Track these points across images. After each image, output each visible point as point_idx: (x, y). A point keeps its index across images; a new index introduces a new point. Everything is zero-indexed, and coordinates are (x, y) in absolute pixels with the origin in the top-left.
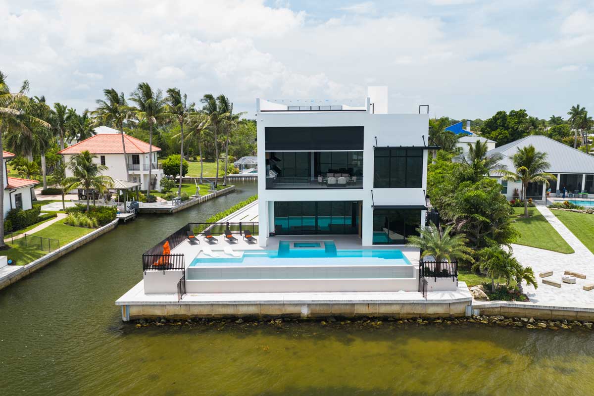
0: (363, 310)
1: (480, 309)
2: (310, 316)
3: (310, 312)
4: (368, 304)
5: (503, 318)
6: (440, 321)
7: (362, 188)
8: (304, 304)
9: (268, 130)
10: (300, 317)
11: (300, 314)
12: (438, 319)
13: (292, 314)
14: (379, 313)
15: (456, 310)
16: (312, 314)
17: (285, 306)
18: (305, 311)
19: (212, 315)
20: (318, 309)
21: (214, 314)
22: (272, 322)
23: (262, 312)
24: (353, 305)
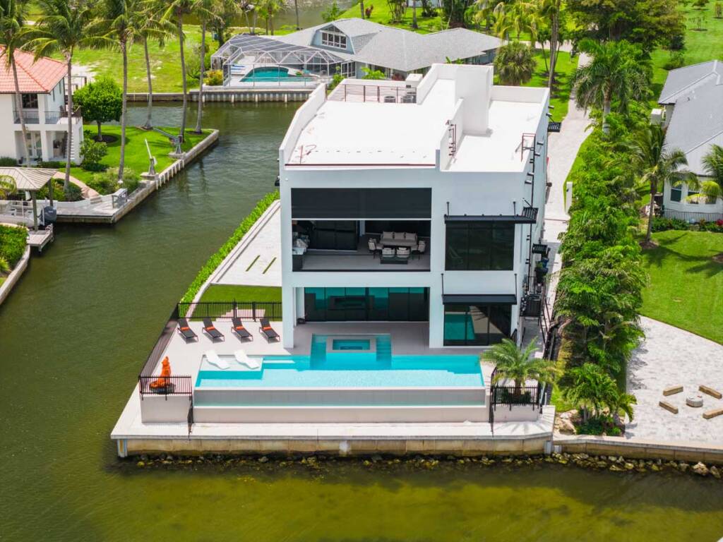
0: (417, 447)
1: (562, 445)
2: (350, 453)
3: (350, 449)
4: (423, 440)
6: (509, 460)
8: (343, 440)
9: (295, 192)
10: (338, 454)
11: (338, 451)
12: (508, 457)
13: (328, 451)
14: (436, 450)
15: (532, 447)
17: (320, 442)
18: (344, 448)
19: (228, 451)
20: (360, 446)
21: (231, 449)
22: (303, 461)
23: (291, 449)
24: (404, 441)
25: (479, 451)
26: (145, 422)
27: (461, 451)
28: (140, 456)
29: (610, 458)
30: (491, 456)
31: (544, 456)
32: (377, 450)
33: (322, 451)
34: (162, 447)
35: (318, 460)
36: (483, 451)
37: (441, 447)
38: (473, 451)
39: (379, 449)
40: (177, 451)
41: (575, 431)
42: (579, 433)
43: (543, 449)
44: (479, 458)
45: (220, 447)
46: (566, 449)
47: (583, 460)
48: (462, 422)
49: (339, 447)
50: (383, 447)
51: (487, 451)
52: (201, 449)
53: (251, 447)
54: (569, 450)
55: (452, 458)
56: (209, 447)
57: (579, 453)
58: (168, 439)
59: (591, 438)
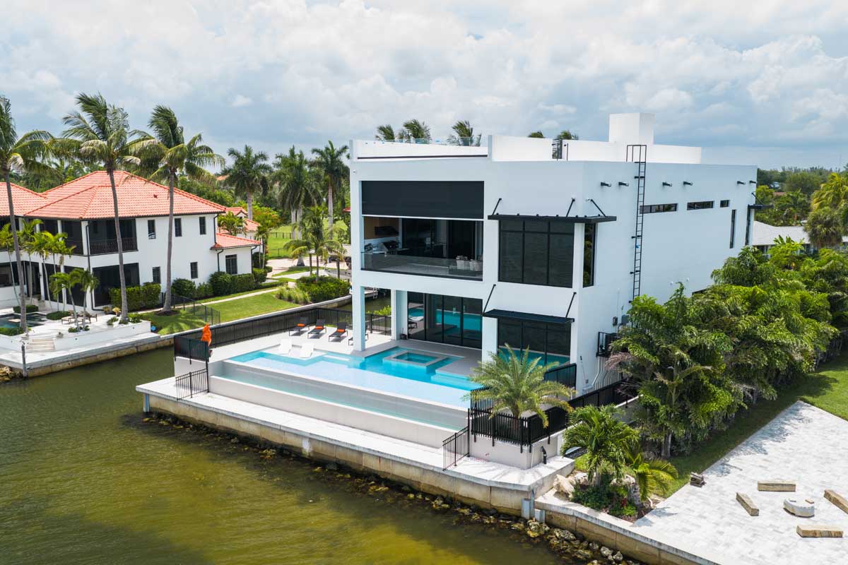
0: (373, 465)
1: (546, 511)
2: (312, 455)
3: (311, 449)
4: (380, 457)
5: (571, 536)
6: (466, 511)
7: (481, 280)
8: (305, 437)
9: (366, 185)
10: (301, 453)
11: (301, 449)
13: (292, 446)
14: (393, 475)
15: (504, 501)
16: (314, 452)
17: (286, 434)
18: (307, 448)
19: (215, 425)
20: (320, 447)
22: (265, 452)
24: (361, 453)
25: (439, 489)
27: (418, 483)
29: (603, 549)
30: (448, 499)
31: (516, 519)
32: (335, 457)
33: (287, 446)
35: (277, 454)
36: (444, 491)
37: (398, 471)
38: (433, 487)
39: (338, 457)
41: (571, 496)
42: (575, 500)
43: (520, 510)
44: (433, 497)
45: (209, 419)
47: (562, 540)
49: (302, 444)
50: (342, 456)
51: (448, 493)
54: (551, 521)
57: (561, 529)
59: (583, 510)
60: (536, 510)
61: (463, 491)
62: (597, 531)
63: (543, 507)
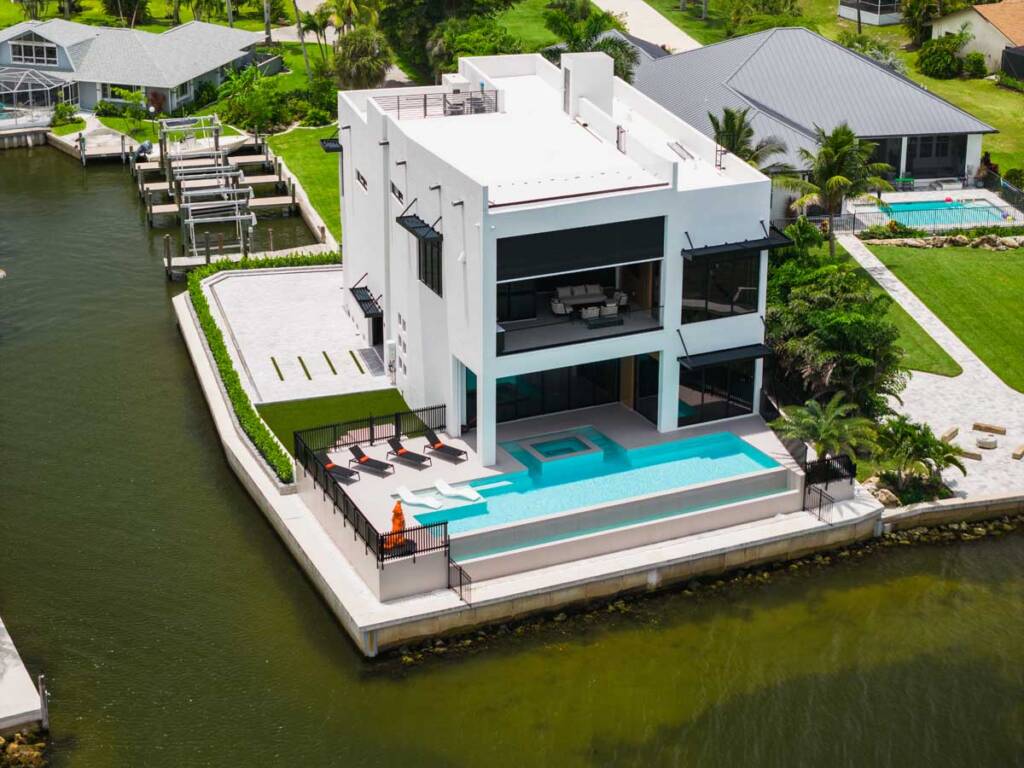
0: (738, 560)
1: (893, 522)
2: (660, 586)
3: (660, 579)
5: (926, 530)
6: (846, 553)
7: (663, 328)
8: (652, 570)
10: (646, 590)
11: (645, 585)
12: (843, 549)
13: (634, 588)
14: (759, 559)
15: (862, 532)
16: (663, 581)
17: (624, 578)
18: (653, 580)
19: (511, 616)
20: (673, 573)
21: (513, 614)
22: (611, 608)
23: (589, 595)
24: (722, 555)
25: (807, 549)
26: (385, 601)
27: (787, 554)
28: (397, 649)
29: (950, 526)
30: (825, 552)
31: (878, 539)
32: (692, 574)
33: (627, 590)
34: (424, 630)
35: (627, 603)
36: (811, 549)
37: (765, 553)
38: (803, 550)
39: (694, 571)
40: (444, 632)
41: (899, 502)
42: (905, 504)
43: (873, 531)
44: (811, 557)
45: (500, 613)
46: (897, 525)
47: (924, 534)
48: (773, 516)
49: (646, 580)
50: (700, 569)
51: (815, 548)
52: (474, 622)
53: (539, 604)
54: (901, 526)
55: (779, 565)
56: (485, 616)
57: (915, 527)
58: (432, 617)
59: (923, 506)
60: (886, 525)
61: (831, 539)
62: (938, 516)
63: (889, 520)
